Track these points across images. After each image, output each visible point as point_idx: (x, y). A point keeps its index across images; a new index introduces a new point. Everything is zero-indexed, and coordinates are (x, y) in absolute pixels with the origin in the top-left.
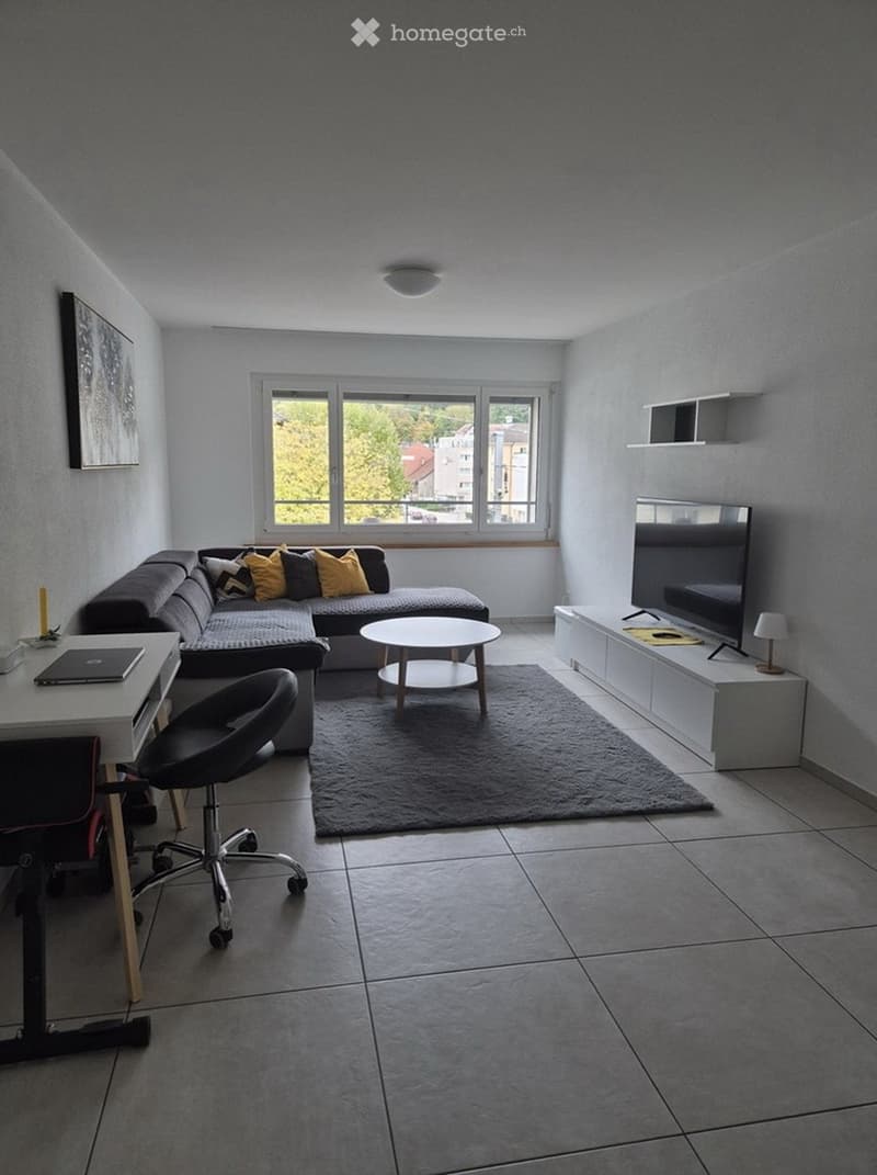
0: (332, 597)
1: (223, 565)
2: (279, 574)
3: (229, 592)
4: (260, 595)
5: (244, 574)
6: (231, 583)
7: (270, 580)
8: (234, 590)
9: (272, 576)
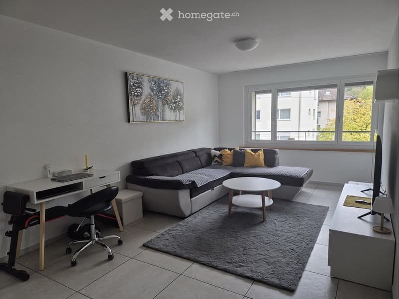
0: (247, 167)
1: (215, 153)
2: (231, 157)
3: (215, 162)
4: (224, 164)
5: (221, 156)
6: (216, 159)
7: (227, 159)
8: (217, 161)
9: (228, 158)
